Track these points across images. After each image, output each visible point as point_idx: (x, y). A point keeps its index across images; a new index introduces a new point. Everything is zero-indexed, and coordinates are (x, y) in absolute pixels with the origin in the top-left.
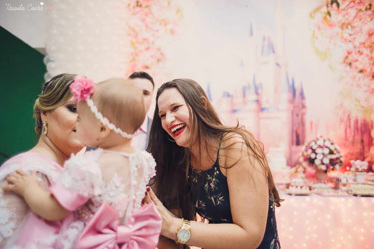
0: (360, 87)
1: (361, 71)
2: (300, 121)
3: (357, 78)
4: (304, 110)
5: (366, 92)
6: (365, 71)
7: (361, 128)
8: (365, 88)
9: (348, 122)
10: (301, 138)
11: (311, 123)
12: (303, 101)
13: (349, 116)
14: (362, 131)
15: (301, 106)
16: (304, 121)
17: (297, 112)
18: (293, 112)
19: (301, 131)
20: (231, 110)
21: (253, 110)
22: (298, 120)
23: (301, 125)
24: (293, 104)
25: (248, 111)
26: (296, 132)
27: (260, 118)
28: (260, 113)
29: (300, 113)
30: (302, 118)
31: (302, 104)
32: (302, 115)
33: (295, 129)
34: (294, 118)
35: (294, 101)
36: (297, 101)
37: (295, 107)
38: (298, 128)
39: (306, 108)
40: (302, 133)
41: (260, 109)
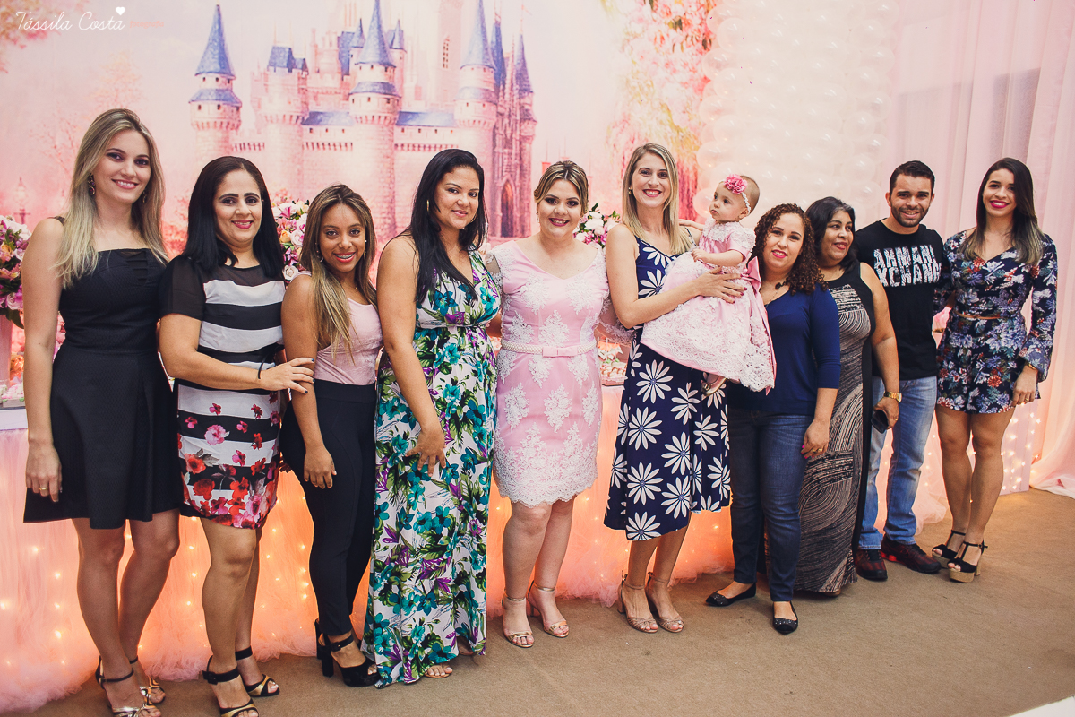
0: (675, 71)
1: (678, 24)
2: (515, 161)
3: (668, 44)
4: (527, 129)
5: (684, 84)
6: (688, 24)
8: (684, 75)
10: (516, 214)
12: (527, 100)
15: (518, 118)
16: (526, 158)
17: (509, 132)
18: (495, 128)
19: (518, 189)
20: (302, 112)
21: (376, 118)
22: (510, 154)
23: (518, 172)
24: (496, 104)
25: (360, 120)
26: (504, 191)
27: (396, 145)
28: (398, 130)
29: (516, 136)
30: (521, 150)
31: (522, 107)
32: (523, 139)
33: (501, 183)
34: (499, 149)
35: (501, 94)
36: (507, 96)
37: (502, 114)
38: (508, 181)
39: (535, 121)
40: (521, 194)
41: (397, 116)
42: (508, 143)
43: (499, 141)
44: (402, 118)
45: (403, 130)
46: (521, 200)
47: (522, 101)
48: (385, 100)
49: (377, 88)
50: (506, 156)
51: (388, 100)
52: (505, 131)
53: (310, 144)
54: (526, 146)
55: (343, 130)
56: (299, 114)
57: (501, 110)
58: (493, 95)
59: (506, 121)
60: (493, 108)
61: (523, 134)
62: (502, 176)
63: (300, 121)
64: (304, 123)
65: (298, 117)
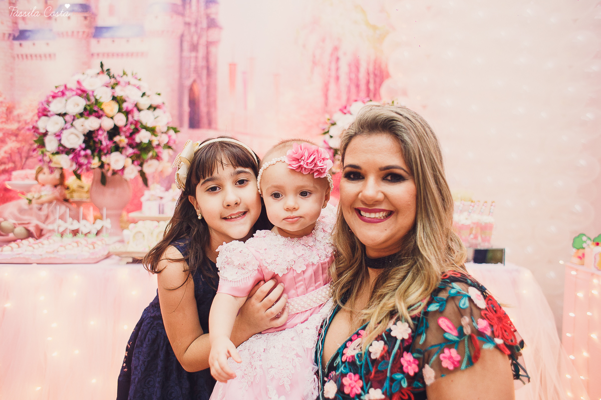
2: (202, 63)
4: (213, 34)
7: (368, 82)
9: (333, 66)
10: (203, 109)
11: (233, 67)
12: (213, 9)
13: (336, 49)
14: (368, 90)
15: (204, 24)
16: (212, 60)
17: (195, 38)
18: (182, 36)
19: (205, 88)
20: (13, 30)
21: (75, 34)
22: (196, 58)
23: (205, 72)
24: (183, 15)
25: (62, 35)
26: (191, 90)
27: (92, 55)
28: (93, 42)
29: (203, 41)
30: (208, 53)
31: (208, 16)
32: (209, 44)
33: (188, 83)
34: (186, 53)
35: (187, 7)
36: (194, 8)
37: (188, 24)
38: (194, 81)
39: (221, 28)
40: (208, 91)
41: (93, 31)
42: (194, 48)
43: (186, 46)
44: (98, 32)
45: (98, 41)
46: (208, 97)
47: (209, 11)
48: (83, 19)
49: (76, 8)
50: (193, 60)
51: (86, 18)
52: (192, 38)
53: (20, 56)
54: (213, 49)
55: (48, 44)
56: (11, 32)
57: (187, 20)
58: (181, 9)
59: (193, 29)
60: (180, 19)
61: (210, 39)
62: (189, 77)
63: (11, 38)
64: (15, 38)
65: (10, 35)
